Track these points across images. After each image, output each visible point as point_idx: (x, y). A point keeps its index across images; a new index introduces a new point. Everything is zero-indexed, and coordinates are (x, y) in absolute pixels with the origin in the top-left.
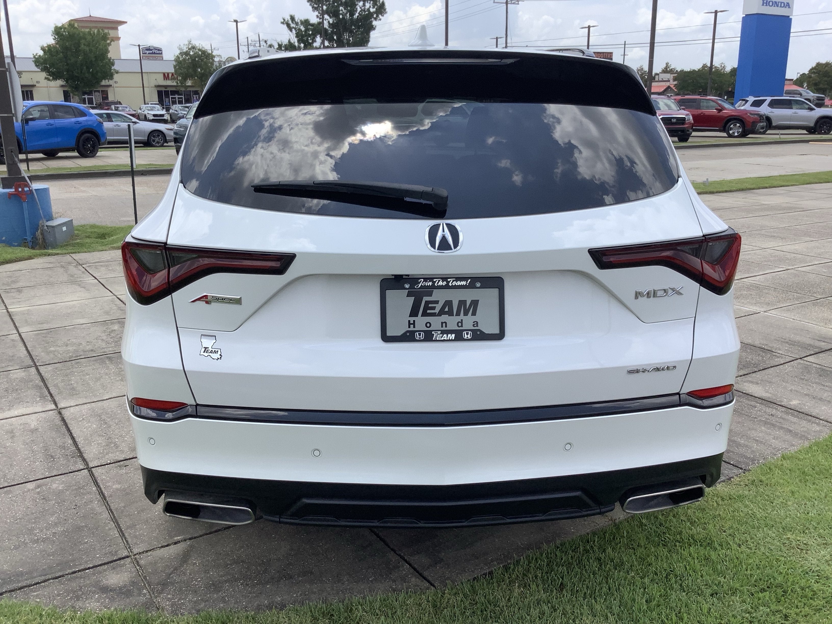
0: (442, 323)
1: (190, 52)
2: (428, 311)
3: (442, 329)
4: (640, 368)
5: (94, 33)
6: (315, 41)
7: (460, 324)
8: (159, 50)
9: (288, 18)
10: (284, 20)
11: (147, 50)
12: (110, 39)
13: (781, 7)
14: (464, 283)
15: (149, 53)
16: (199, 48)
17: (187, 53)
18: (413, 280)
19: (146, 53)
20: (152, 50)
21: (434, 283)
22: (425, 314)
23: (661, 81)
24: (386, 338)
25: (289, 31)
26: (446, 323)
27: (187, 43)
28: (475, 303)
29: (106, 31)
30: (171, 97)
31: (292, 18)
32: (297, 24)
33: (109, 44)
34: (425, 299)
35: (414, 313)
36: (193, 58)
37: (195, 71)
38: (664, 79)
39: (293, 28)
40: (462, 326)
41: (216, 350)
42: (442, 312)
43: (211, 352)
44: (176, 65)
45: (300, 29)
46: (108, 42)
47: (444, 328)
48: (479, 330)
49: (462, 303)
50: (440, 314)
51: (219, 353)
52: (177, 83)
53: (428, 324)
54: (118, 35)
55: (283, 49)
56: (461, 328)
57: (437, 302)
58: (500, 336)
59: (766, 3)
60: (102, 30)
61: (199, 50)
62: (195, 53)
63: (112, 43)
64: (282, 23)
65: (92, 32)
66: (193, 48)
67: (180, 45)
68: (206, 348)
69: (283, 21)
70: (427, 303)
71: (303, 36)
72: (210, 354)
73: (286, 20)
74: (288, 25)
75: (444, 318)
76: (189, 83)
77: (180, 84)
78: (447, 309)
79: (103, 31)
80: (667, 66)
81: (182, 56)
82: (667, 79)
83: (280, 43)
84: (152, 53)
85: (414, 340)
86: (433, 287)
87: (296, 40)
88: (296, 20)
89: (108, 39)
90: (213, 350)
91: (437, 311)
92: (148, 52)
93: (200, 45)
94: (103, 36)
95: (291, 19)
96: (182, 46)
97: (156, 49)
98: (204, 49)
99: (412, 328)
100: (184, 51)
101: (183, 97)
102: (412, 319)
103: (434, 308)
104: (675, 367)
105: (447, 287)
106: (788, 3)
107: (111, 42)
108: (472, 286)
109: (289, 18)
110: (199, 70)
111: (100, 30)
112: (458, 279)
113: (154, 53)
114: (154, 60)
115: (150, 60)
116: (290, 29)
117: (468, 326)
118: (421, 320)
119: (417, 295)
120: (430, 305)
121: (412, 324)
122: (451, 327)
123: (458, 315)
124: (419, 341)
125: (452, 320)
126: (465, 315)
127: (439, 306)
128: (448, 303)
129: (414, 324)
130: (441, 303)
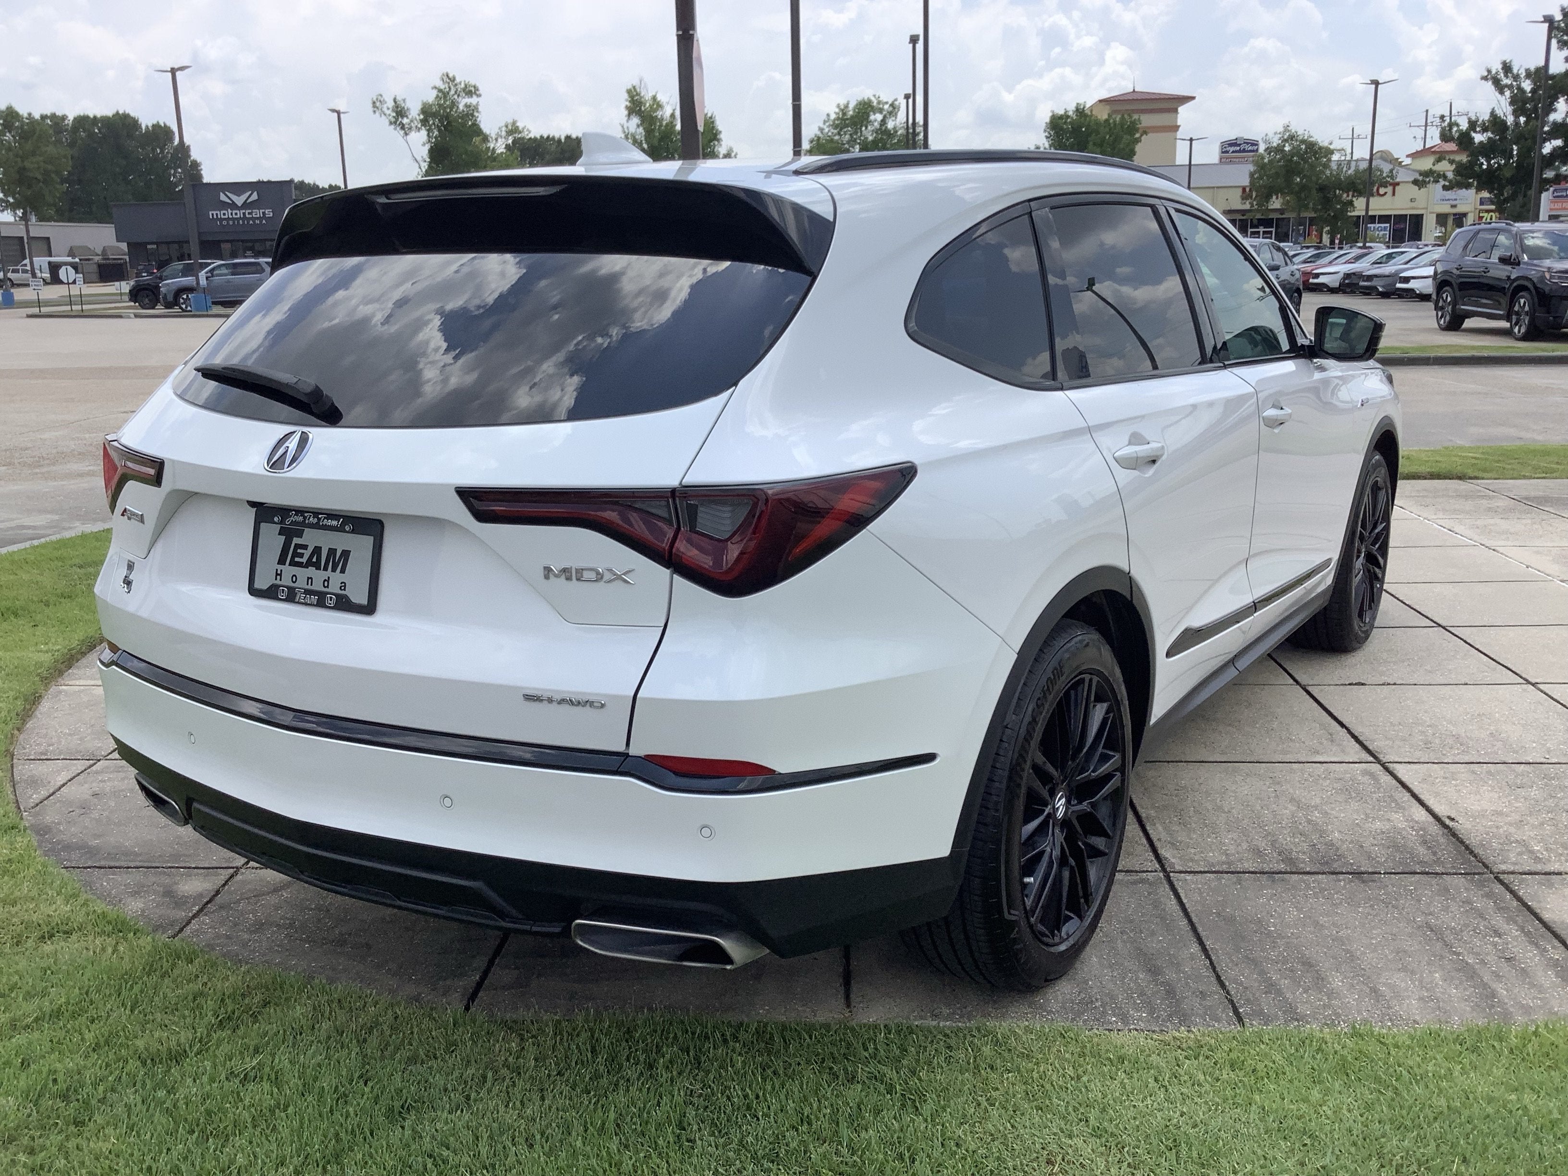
0: (308, 578)
1: (1284, 146)
2: (297, 559)
3: (307, 587)
4: (546, 695)
5: (1115, 122)
6: (1555, 110)
7: (326, 584)
8: (1253, 145)
9: (1496, 67)
10: (1489, 71)
11: (1231, 145)
12: (1141, 131)
14: (335, 523)
15: (1233, 152)
16: (1301, 138)
17: (1279, 149)
18: (283, 510)
19: (1227, 152)
20: (1239, 145)
21: (305, 518)
22: (293, 564)
24: (254, 591)
25: (1497, 94)
26: (311, 578)
27: (1282, 129)
28: (346, 554)
29: (1136, 117)
30: (1250, 230)
31: (1507, 68)
32: (1516, 77)
33: (1138, 140)
34: (296, 541)
35: (282, 561)
36: (1288, 159)
37: (1288, 181)
39: (1506, 86)
40: (328, 587)
42: (309, 563)
44: (1255, 172)
45: (1521, 90)
46: (1137, 135)
47: (309, 587)
48: (346, 596)
49: (332, 552)
50: (307, 565)
52: (1252, 206)
53: (294, 578)
54: (1176, 122)
55: (1478, 129)
56: (326, 590)
57: (305, 547)
58: (369, 609)
60: (1129, 115)
61: (1303, 141)
62: (1294, 148)
63: (1143, 138)
64: (1485, 78)
65: (1111, 121)
66: (1292, 137)
67: (1267, 135)
69: (1486, 74)
70: (297, 546)
71: (1525, 101)
73: (1494, 72)
74: (1496, 82)
75: (311, 571)
76: (1276, 203)
77: (1256, 207)
78: (314, 560)
79: (1131, 117)
81: (1269, 154)
83: (1474, 118)
84: (1239, 151)
85: (278, 598)
86: (303, 524)
87: (1509, 109)
88: (1515, 71)
89: (1137, 130)
91: (304, 560)
92: (1232, 149)
93: (1306, 133)
94: (1129, 126)
95: (1503, 69)
96: (1271, 135)
97: (1248, 143)
98: (1311, 139)
99: (278, 582)
100: (1275, 145)
101: (1273, 230)
102: (280, 567)
103: (302, 555)
104: (603, 706)
105: (316, 526)
107: (1142, 135)
108: (343, 528)
109: (1500, 67)
110: (1298, 180)
111: (1126, 116)
112: (329, 516)
113: (1244, 151)
114: (1239, 163)
115: (1235, 163)
116: (1500, 88)
117: (334, 588)
118: (288, 571)
119: (288, 533)
120: (299, 551)
121: (279, 574)
122: (318, 586)
123: (326, 569)
124: (281, 600)
125: (319, 576)
126: (334, 570)
127: (307, 553)
128: (317, 550)
129: (281, 575)
130: (310, 549)
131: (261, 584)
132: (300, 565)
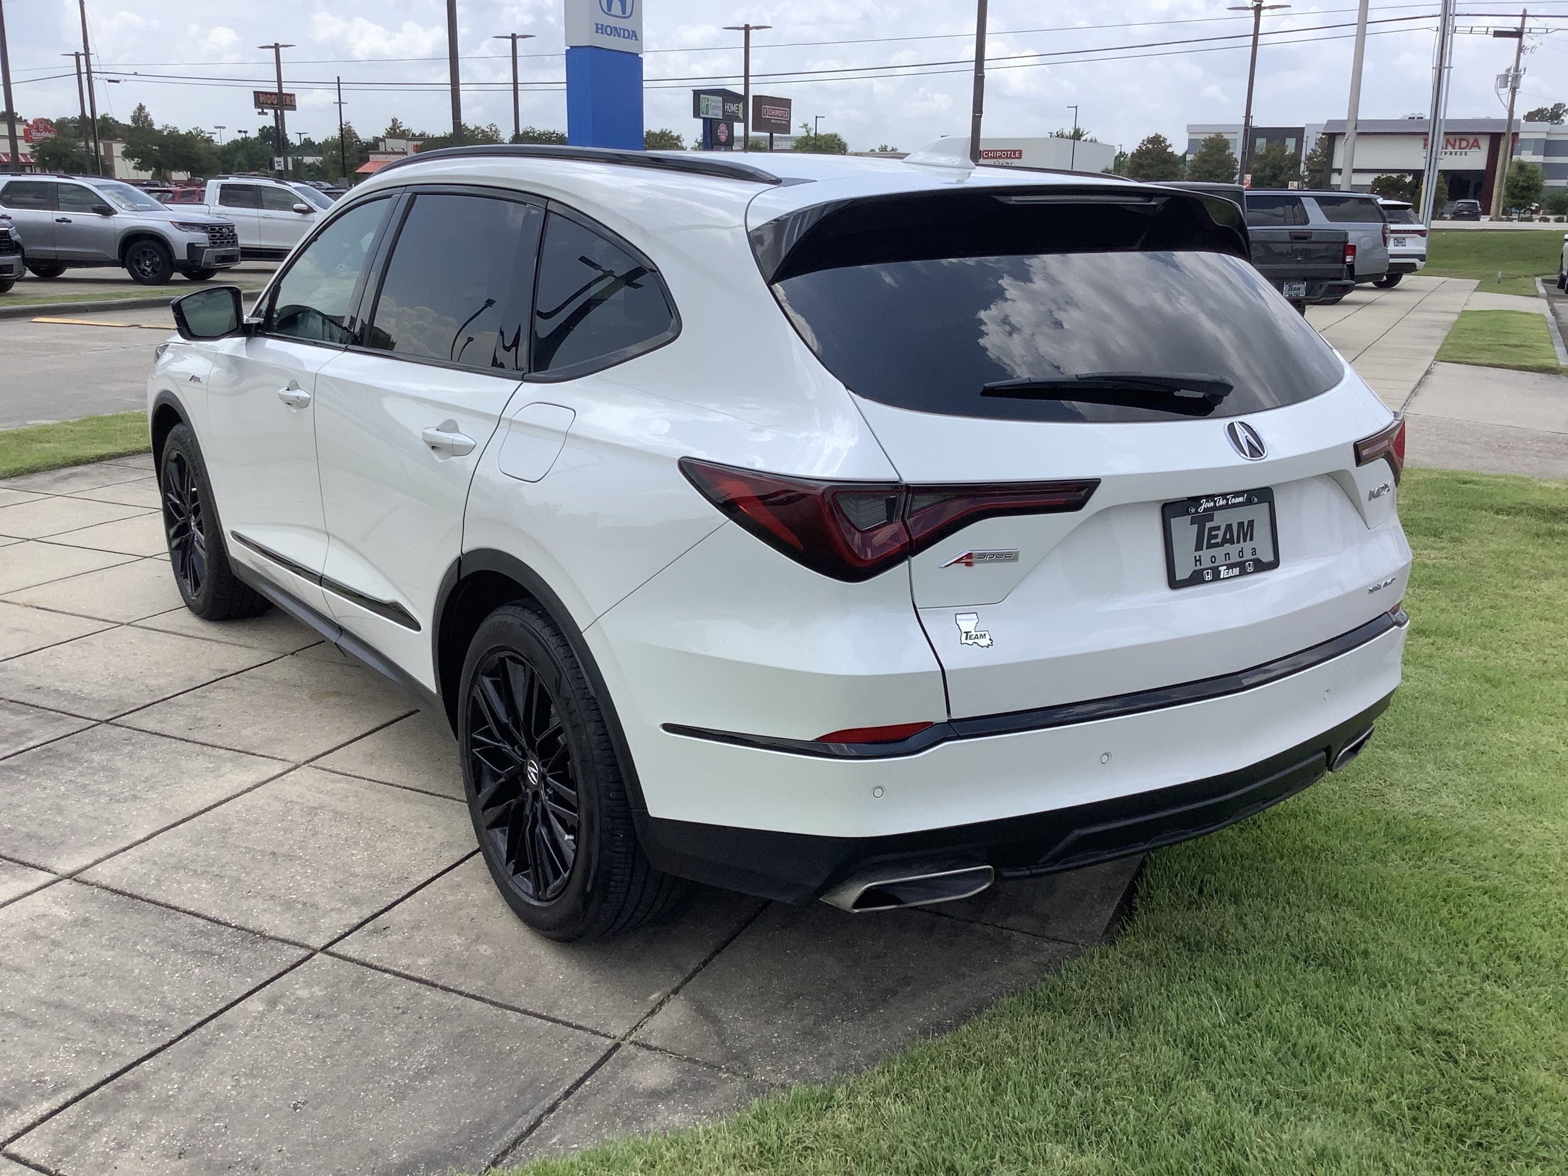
0: (1226, 555)
2: (1213, 541)
4: (1377, 585)
7: (1241, 554)
13: (624, 37)
14: (1241, 499)
18: (1195, 500)
21: (1215, 502)
22: (1210, 546)
23: (390, 153)
24: (1174, 584)
26: (1229, 554)
28: (1251, 523)
34: (1209, 525)
35: (1199, 548)
38: (396, 150)
40: (1243, 555)
41: (983, 633)
42: (1225, 541)
43: (976, 637)
47: (1228, 562)
48: (1258, 558)
49: (1240, 525)
50: (1222, 544)
51: (988, 637)
53: (1213, 559)
56: (1242, 559)
57: (1218, 528)
58: (1274, 564)
59: (602, 29)
68: (967, 633)
70: (1211, 529)
72: (976, 641)
75: (1227, 547)
78: (1228, 537)
80: (394, 125)
82: (401, 150)
85: (1203, 582)
86: (1215, 508)
90: (979, 634)
91: (1219, 540)
99: (1199, 567)
102: (1197, 555)
103: (1216, 536)
104: (1395, 579)
105: (1227, 506)
106: (634, 32)
108: (1249, 502)
112: (1237, 494)
117: (1248, 556)
118: (1206, 554)
119: (1200, 520)
120: (1213, 533)
121: (1198, 560)
122: (1235, 559)
123: (1238, 542)
124: (1208, 582)
125: (1232, 550)
126: (1245, 541)
127: (1221, 533)
128: (1229, 527)
129: (1200, 560)
130: (1223, 528)
131: (1182, 574)
132: (1216, 545)
